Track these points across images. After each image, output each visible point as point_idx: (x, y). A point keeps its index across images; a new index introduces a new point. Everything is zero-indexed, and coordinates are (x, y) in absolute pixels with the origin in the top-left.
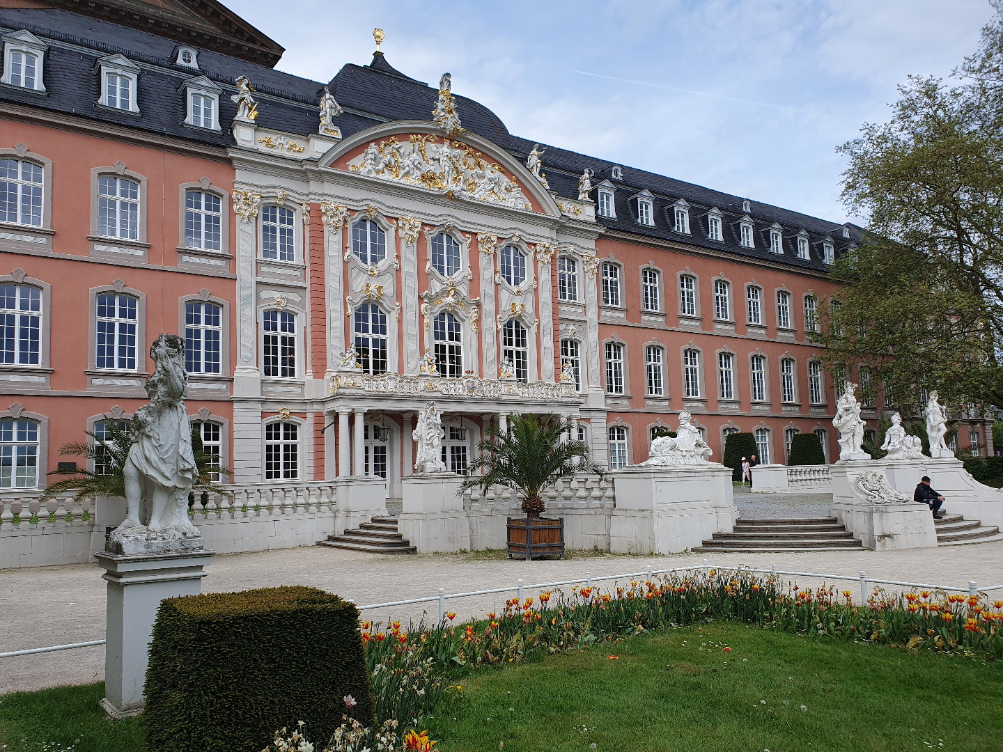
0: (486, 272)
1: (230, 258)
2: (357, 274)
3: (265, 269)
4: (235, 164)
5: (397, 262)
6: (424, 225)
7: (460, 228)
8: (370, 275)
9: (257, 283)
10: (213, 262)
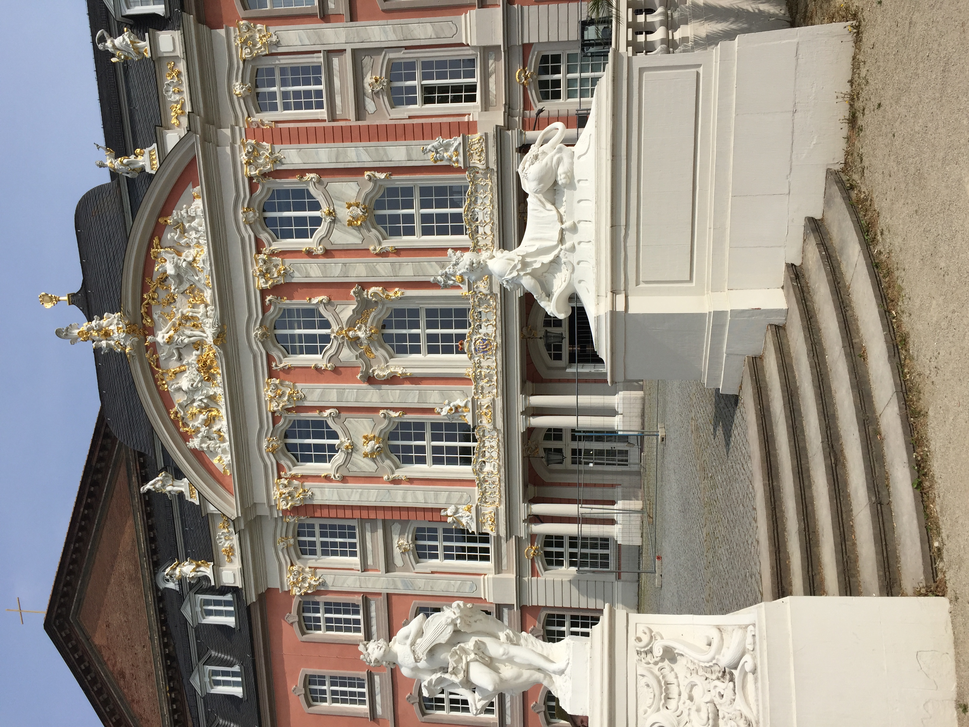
0: (312, 274)
1: (366, 598)
2: (354, 464)
3: (370, 562)
4: (263, 590)
5: (328, 412)
6: (271, 374)
7: (260, 316)
8: (352, 449)
9: (387, 571)
10: (373, 614)
